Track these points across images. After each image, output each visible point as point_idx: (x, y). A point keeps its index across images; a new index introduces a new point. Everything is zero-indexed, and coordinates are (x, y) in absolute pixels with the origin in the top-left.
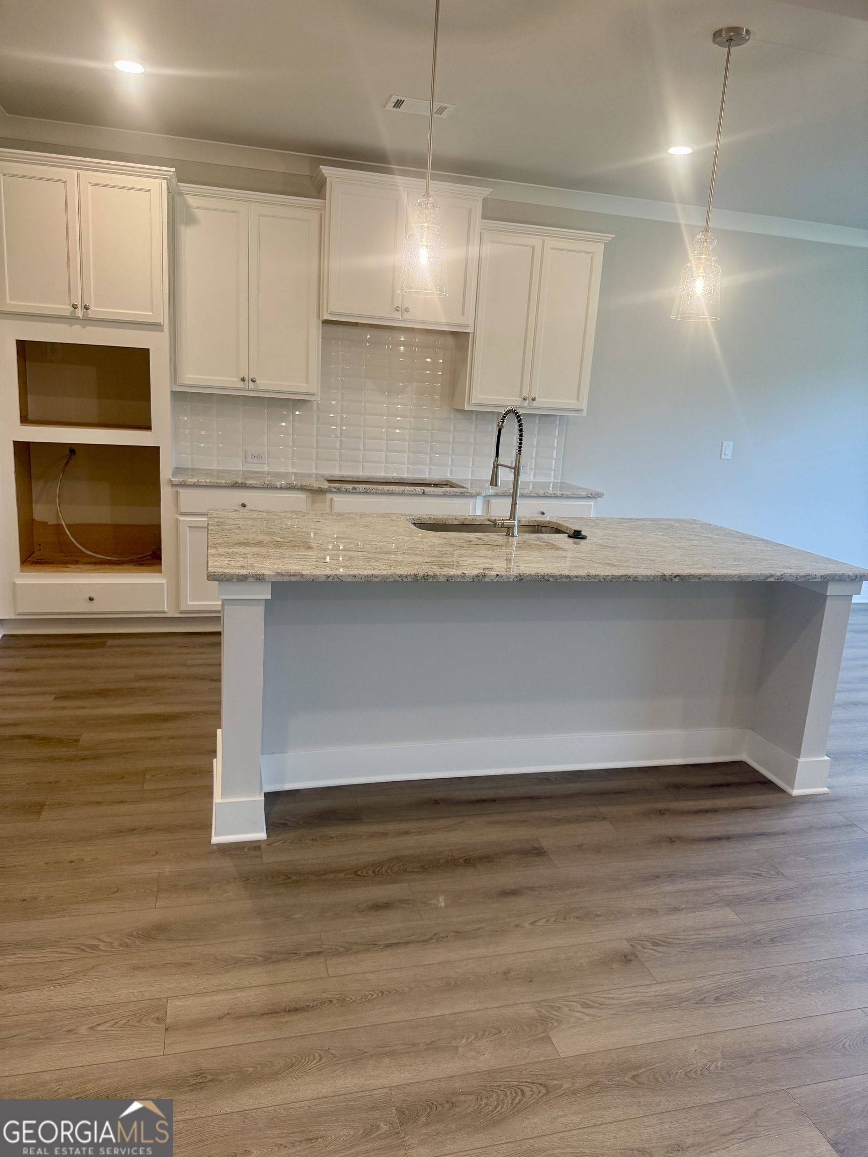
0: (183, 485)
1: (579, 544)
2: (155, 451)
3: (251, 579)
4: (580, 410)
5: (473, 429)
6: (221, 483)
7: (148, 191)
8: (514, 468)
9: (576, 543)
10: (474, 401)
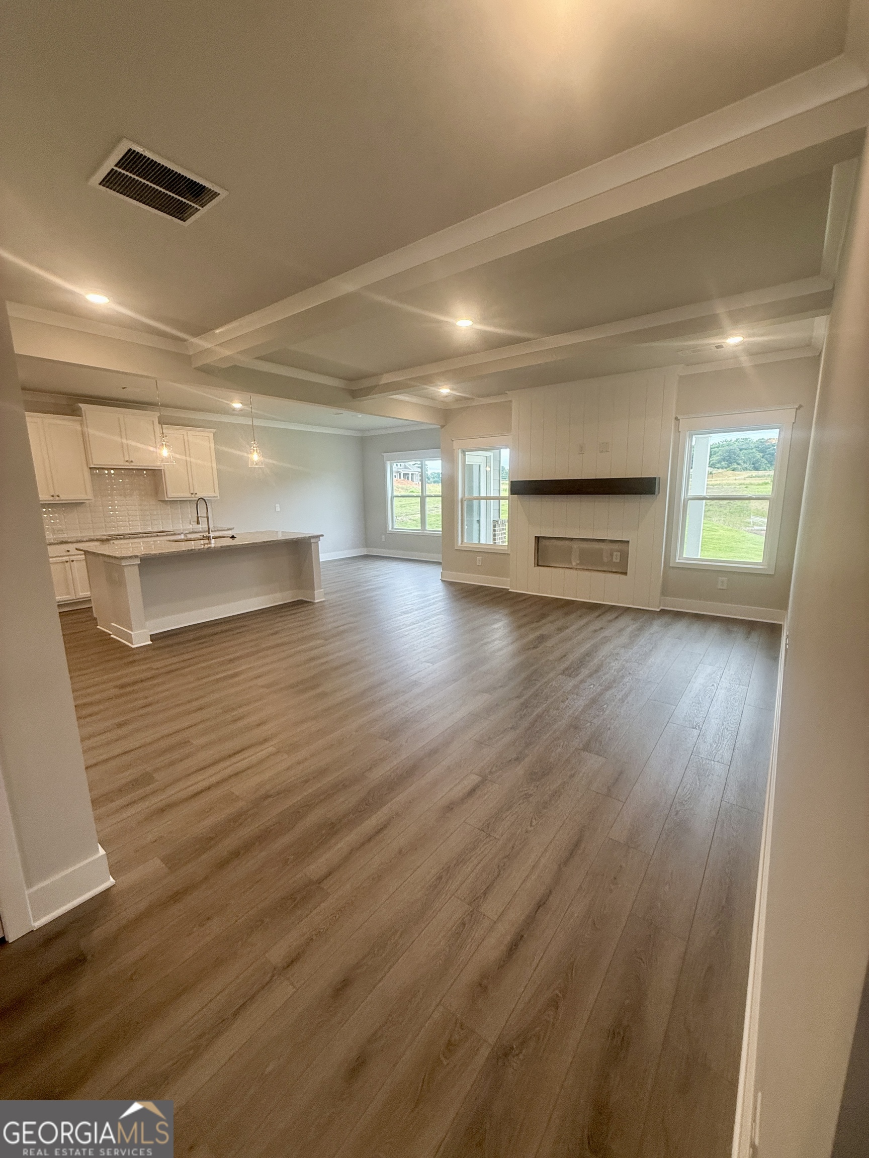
3: (133, 557)
4: (217, 497)
5: (169, 508)
10: (169, 496)
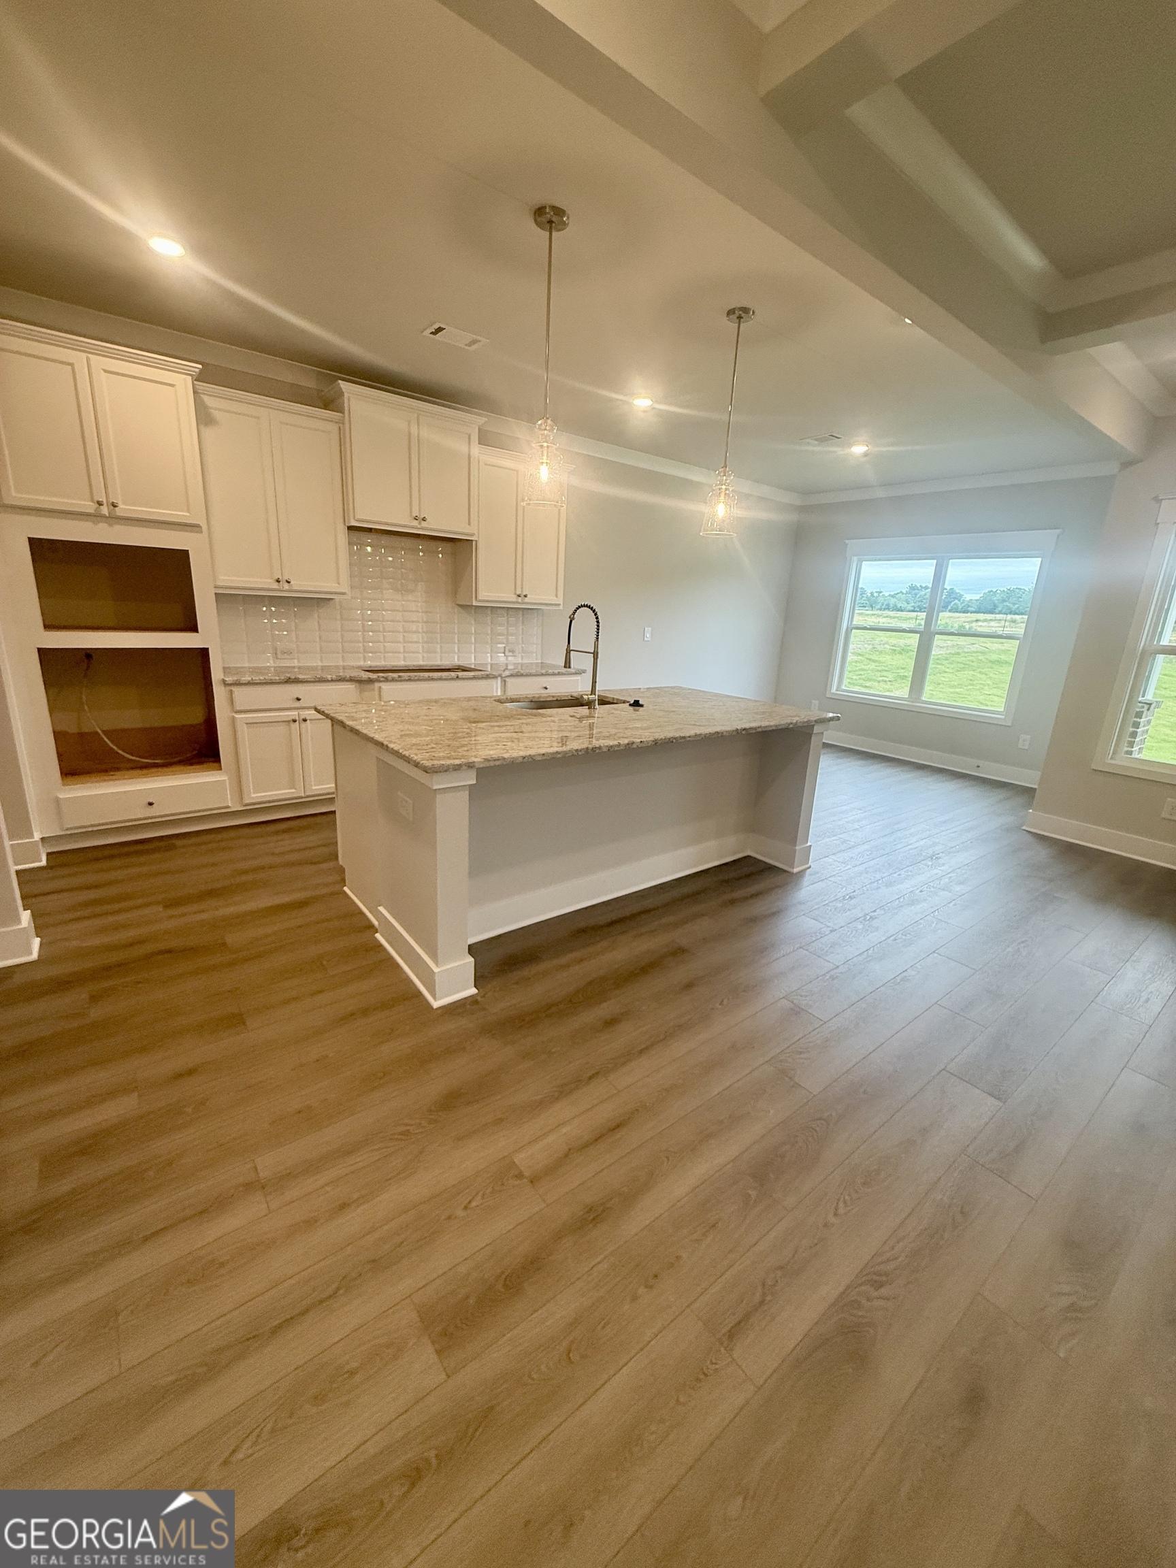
0: (238, 684)
1: (638, 711)
2: (204, 653)
3: (464, 767)
4: (559, 605)
6: (275, 680)
7: (172, 385)
8: (593, 653)
9: (635, 710)
10: (480, 597)
